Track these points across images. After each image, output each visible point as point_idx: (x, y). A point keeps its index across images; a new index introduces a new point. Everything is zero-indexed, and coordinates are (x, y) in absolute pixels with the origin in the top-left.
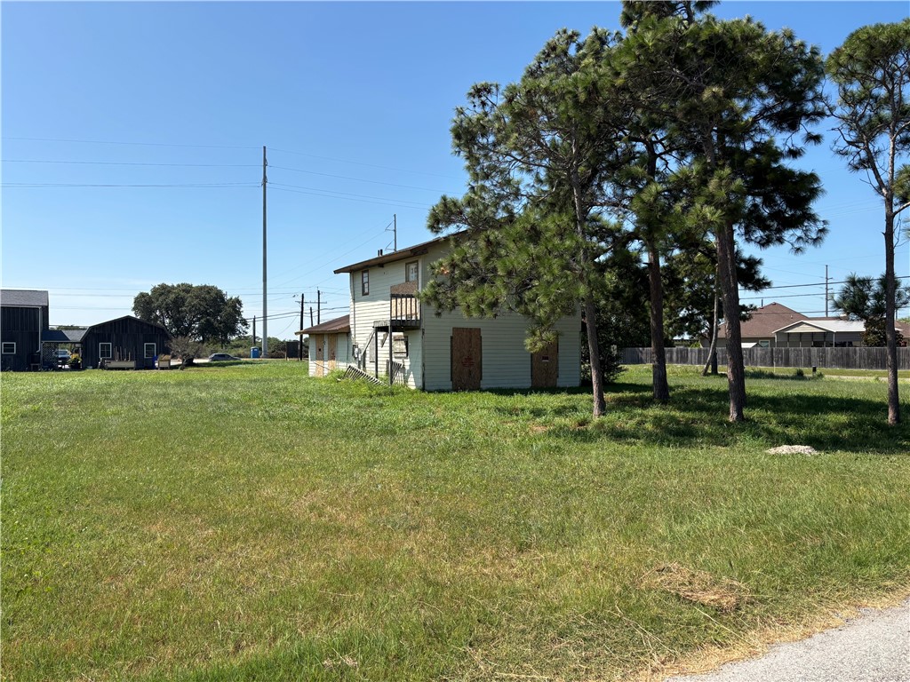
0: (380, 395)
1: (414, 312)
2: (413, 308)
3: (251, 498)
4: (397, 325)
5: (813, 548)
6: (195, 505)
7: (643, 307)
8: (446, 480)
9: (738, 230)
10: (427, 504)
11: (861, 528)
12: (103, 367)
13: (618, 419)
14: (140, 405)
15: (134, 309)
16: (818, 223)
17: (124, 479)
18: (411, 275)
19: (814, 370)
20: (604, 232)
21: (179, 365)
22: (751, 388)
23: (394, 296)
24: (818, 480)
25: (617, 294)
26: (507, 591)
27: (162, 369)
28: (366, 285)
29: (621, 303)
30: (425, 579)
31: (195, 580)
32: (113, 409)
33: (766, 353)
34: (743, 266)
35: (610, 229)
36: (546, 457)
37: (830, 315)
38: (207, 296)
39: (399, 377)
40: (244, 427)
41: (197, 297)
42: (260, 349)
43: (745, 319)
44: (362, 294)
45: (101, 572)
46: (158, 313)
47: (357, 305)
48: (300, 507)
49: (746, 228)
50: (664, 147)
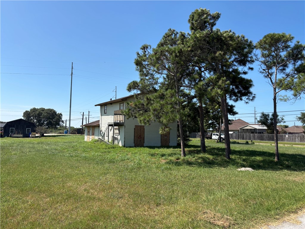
0: (109, 148)
1: (122, 120)
2: (122, 118)
3: (63, 186)
4: (116, 124)
5: (253, 204)
6: (43, 189)
7: (197, 120)
8: (132, 180)
9: (228, 96)
10: (125, 189)
11: (268, 197)
12: (11, 137)
13: (189, 158)
14: (24, 151)
15: (23, 116)
16: (252, 95)
17: (17, 179)
18: (121, 107)
19: (252, 141)
20: (185, 95)
21: (39, 136)
22: (232, 147)
23: (115, 114)
24: (254, 180)
25: (189, 116)
26: (153, 221)
27: (33, 137)
28: (106, 110)
29: (190, 119)
30: (125, 217)
31: (42, 218)
32: (14, 152)
33: (237, 135)
34: (229, 107)
35: (187, 94)
36: (166, 172)
37: (256, 123)
38: (50, 113)
39: (116, 142)
40: (62, 159)
41: (46, 113)
42: (68, 131)
43: (230, 124)
44: (104, 113)
45: (8, 215)
46: (32, 118)
47: (102, 117)
48: (81, 189)
49: (230, 95)
50: (204, 69)
